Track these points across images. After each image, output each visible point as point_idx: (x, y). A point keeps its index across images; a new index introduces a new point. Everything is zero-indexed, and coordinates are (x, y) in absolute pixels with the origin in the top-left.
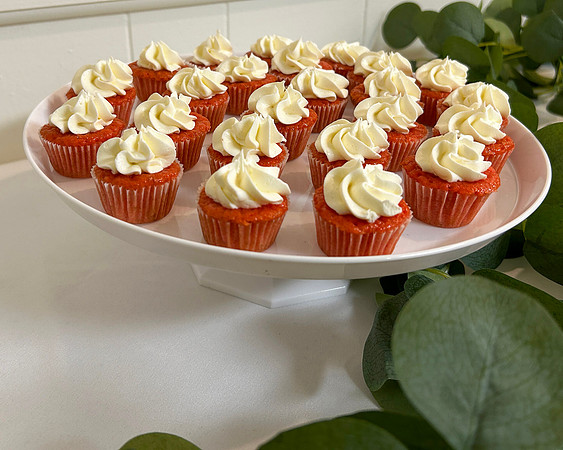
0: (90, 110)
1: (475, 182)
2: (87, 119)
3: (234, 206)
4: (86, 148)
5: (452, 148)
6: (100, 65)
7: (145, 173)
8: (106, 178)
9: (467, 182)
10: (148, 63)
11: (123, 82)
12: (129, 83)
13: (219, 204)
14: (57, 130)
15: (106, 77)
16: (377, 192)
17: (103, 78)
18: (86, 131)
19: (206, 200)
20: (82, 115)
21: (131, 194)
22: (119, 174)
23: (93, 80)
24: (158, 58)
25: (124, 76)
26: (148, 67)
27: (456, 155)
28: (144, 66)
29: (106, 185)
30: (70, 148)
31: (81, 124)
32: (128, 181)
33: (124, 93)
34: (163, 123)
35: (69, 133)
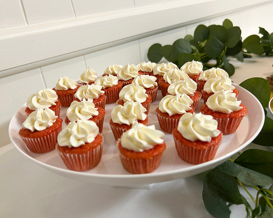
0: (45, 116)
1: (239, 111)
2: (44, 122)
3: (141, 150)
4: (47, 137)
5: (224, 98)
6: (40, 93)
7: (86, 143)
8: (67, 151)
9: (236, 112)
10: (61, 87)
11: (53, 99)
12: (56, 98)
13: (132, 151)
14: (29, 131)
15: (45, 98)
16: (208, 126)
17: (43, 99)
18: (45, 128)
19: (123, 150)
20: (40, 120)
21: (83, 156)
22: (73, 148)
23: (38, 101)
24: (66, 84)
25: (53, 96)
26: (62, 89)
27: (226, 101)
28: (59, 89)
29: (68, 155)
30: (39, 139)
31: (41, 125)
32: (79, 150)
33: (55, 104)
34: (83, 115)
35: (36, 131)
